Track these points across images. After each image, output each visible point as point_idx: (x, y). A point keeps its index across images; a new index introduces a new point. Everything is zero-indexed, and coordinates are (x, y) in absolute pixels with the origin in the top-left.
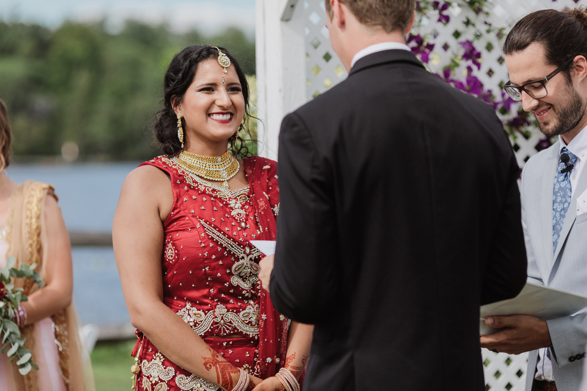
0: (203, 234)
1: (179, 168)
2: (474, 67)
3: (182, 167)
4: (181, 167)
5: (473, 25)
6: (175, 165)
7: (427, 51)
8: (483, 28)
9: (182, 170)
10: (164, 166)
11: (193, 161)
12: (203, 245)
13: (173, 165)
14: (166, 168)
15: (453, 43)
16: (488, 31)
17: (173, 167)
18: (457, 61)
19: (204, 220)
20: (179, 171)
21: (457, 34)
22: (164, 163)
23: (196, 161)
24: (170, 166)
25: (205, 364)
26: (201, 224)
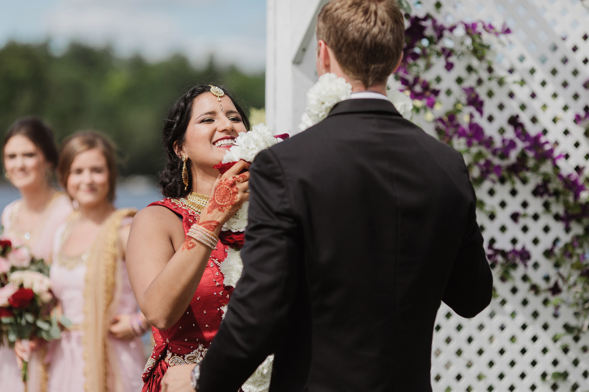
0: (217, 273)
1: (189, 209)
2: (477, 114)
3: (192, 207)
4: (190, 207)
5: (476, 72)
6: (185, 205)
7: (432, 96)
8: (484, 75)
9: (192, 210)
10: (174, 207)
11: (202, 202)
12: (218, 283)
13: (183, 206)
14: (176, 209)
15: (455, 88)
16: (490, 79)
17: (183, 207)
18: (460, 106)
19: (217, 259)
20: (189, 211)
21: (459, 81)
22: (174, 204)
23: (205, 202)
24: (180, 206)
25: (189, 248)
26: (215, 263)
